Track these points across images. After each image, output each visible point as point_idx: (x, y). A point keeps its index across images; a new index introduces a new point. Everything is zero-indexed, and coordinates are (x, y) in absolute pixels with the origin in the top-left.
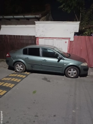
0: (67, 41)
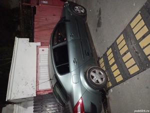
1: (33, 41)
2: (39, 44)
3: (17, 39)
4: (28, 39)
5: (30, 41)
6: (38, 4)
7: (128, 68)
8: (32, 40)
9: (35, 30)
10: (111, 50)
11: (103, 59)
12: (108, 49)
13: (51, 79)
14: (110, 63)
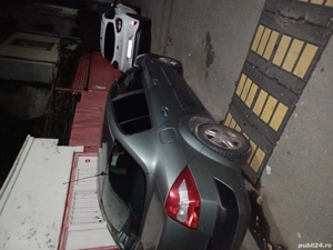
0: (82, 159)
1: (67, 144)
2: (80, 149)
3: (30, 139)
4: (57, 141)
5: (59, 144)
6: (86, 89)
7: (290, 70)
8: (64, 142)
9: (74, 125)
10: (244, 76)
11: (230, 116)
12: (238, 82)
13: (103, 174)
14: (249, 104)
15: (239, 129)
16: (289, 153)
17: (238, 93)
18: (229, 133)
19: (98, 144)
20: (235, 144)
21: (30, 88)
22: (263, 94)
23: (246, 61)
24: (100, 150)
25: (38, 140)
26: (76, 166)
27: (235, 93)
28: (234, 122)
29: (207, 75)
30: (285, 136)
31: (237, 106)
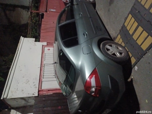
1: (39, 41)
2: (45, 44)
3: (22, 38)
4: (34, 39)
5: (35, 41)
6: (46, 12)
8: (37, 39)
9: (42, 31)
10: (130, 16)
11: (119, 36)
12: (126, 18)
13: (55, 63)
14: (131, 32)
15: (123, 44)
16: (149, 63)
17: (126, 24)
18: (118, 47)
19: (53, 41)
20: (121, 54)
21: (19, 9)
22: (140, 29)
23: (133, 6)
24: (54, 44)
25: (25, 38)
26: (44, 52)
27: (124, 24)
28: (121, 40)
29: (109, 10)
30: (149, 54)
31: (124, 32)
